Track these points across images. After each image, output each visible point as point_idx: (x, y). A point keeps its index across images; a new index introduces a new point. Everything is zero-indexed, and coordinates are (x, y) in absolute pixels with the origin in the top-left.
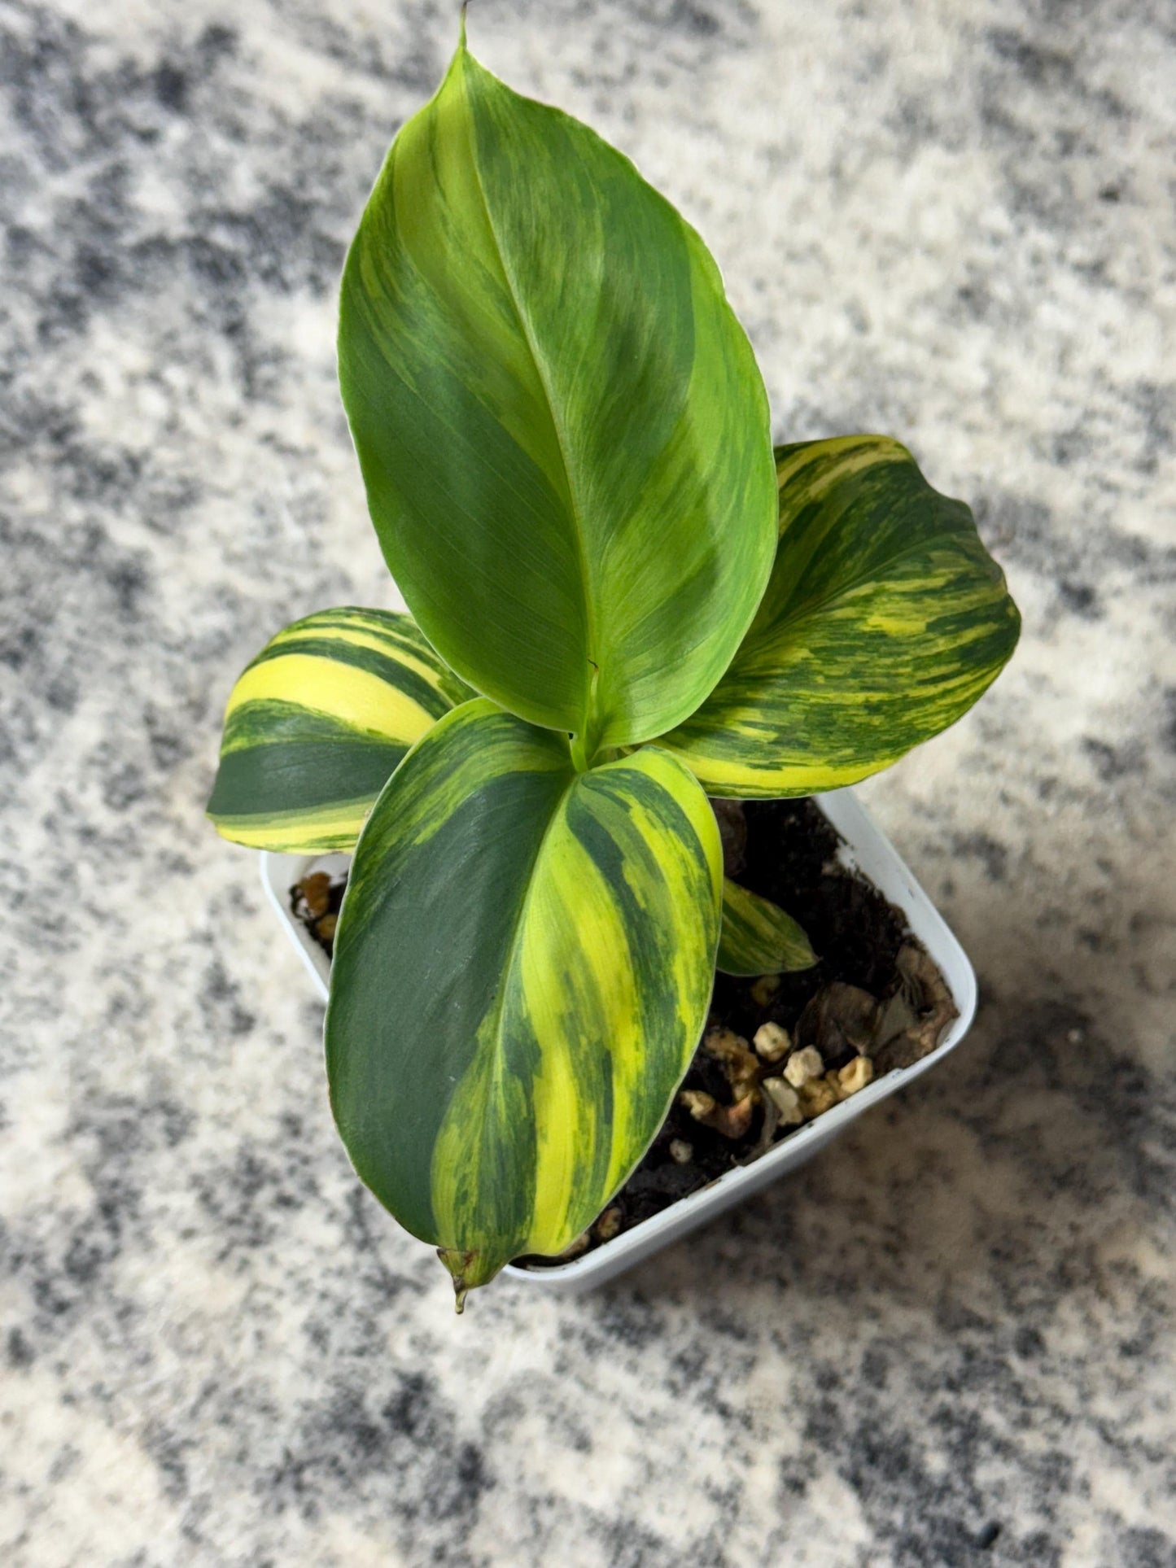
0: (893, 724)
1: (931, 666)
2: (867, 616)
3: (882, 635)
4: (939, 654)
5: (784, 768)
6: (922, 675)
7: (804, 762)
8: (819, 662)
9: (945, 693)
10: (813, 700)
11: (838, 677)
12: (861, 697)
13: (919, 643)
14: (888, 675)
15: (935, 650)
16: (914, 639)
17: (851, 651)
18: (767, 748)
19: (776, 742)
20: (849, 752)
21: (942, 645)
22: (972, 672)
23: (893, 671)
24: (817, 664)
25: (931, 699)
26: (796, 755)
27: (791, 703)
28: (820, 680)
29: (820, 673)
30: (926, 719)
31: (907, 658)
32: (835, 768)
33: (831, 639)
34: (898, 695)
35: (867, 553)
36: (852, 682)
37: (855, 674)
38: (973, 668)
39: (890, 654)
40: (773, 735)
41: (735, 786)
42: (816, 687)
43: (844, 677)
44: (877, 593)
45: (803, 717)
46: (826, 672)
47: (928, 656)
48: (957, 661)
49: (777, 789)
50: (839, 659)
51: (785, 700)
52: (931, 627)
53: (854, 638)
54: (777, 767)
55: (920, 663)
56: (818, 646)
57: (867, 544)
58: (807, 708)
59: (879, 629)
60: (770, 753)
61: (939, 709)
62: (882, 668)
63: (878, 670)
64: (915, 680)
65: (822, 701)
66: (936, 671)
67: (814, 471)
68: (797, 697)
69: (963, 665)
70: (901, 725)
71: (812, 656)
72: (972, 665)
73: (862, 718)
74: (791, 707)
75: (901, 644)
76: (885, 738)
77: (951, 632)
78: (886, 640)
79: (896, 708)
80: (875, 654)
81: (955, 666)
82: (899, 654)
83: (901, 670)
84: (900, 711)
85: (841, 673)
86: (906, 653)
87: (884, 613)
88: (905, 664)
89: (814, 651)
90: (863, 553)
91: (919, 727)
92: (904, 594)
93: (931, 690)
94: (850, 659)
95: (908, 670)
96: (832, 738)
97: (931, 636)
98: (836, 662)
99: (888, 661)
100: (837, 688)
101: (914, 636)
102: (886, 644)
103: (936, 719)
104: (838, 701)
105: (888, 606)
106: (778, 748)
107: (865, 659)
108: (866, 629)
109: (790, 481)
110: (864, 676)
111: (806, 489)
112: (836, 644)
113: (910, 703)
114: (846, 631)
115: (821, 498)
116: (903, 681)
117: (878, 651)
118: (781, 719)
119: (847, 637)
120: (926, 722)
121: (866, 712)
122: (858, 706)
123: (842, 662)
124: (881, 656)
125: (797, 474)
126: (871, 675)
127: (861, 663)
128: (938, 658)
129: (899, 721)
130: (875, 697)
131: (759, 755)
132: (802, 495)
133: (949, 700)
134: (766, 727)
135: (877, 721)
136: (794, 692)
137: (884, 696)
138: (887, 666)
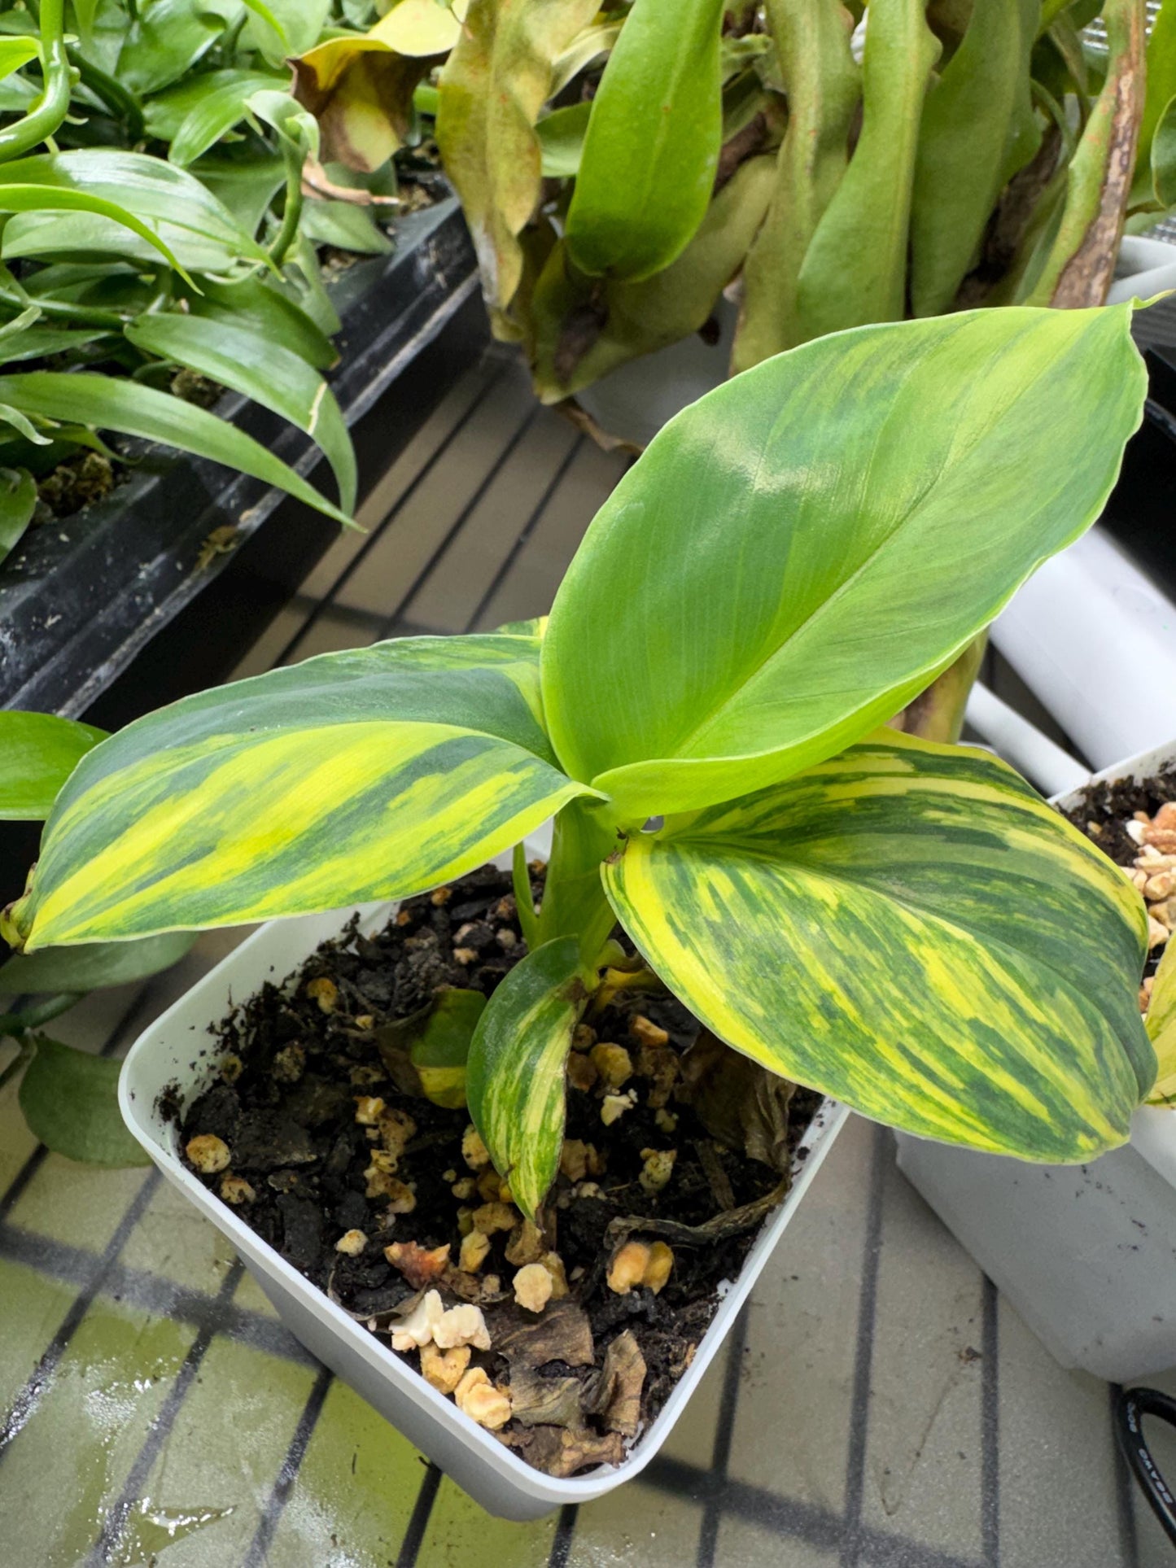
0: (830, 1045)
1: (929, 1047)
2: (926, 942)
3: (918, 971)
4: (952, 1051)
5: (688, 949)
6: (911, 1043)
7: (709, 967)
8: (834, 918)
9: (912, 1088)
10: (783, 932)
11: (832, 947)
12: (829, 984)
13: (944, 1018)
14: (879, 1001)
15: (952, 1044)
16: (946, 1011)
17: (872, 943)
18: (700, 919)
19: (711, 924)
20: (758, 1010)
21: (967, 1049)
22: (966, 1109)
23: (887, 1005)
24: (829, 915)
25: (893, 1075)
26: (711, 952)
27: (765, 914)
28: (814, 928)
29: (820, 922)
30: (866, 1085)
31: (916, 1012)
32: (728, 1005)
33: (868, 917)
34: (866, 1029)
35: (998, 916)
36: (838, 963)
37: (851, 962)
38: (971, 1107)
39: (905, 991)
40: (716, 917)
41: (636, 915)
42: (803, 929)
43: (839, 953)
44: (963, 946)
45: (760, 935)
46: (827, 930)
47: (939, 1039)
48: (962, 1081)
49: (660, 957)
50: (853, 935)
51: (764, 905)
52: (974, 1024)
53: (889, 940)
54: (684, 940)
55: (921, 1032)
56: (851, 908)
57: (1008, 912)
58: (773, 934)
59: (922, 962)
60: (695, 927)
61: (893, 1095)
62: (880, 987)
63: (875, 986)
64: (899, 1038)
65: (792, 944)
66: (929, 1059)
67: (1034, 825)
68: (777, 916)
69: (964, 1091)
70: (836, 1058)
71: (834, 906)
72: (975, 1106)
73: (808, 1001)
74: (760, 916)
75: (926, 996)
76: (806, 1045)
77: (991, 1055)
78: (916, 977)
79: (849, 1037)
80: (891, 974)
81: (958, 1085)
82: (913, 1001)
83: (897, 1015)
84: (852, 1046)
85: (839, 947)
86: (921, 1008)
87: (945, 958)
88: (909, 1016)
89: (842, 908)
90: (995, 912)
91: (849, 1081)
92: (987, 973)
93: (903, 1068)
94: (862, 947)
95: (905, 1024)
96: (759, 981)
97: (966, 1030)
98: (847, 935)
99: (896, 993)
100: (818, 951)
101: (948, 1008)
102: (912, 981)
103: (876, 1096)
104: (805, 961)
105: (957, 961)
106: (706, 931)
107: (875, 964)
108: (912, 948)
109: (1002, 807)
110: (855, 973)
111: (1008, 826)
112: (868, 924)
113: (868, 1051)
114: (892, 929)
115: (1013, 844)
116: (886, 1024)
117: (896, 974)
118: (740, 915)
119: (886, 932)
120: (863, 1087)
121: (818, 1002)
122: (817, 988)
123: (852, 941)
124: (893, 980)
125: (1015, 810)
126: (863, 981)
127: (866, 961)
128: (946, 1053)
129: (838, 1051)
130: (842, 1002)
131: (686, 917)
132: (1000, 825)
133: (910, 1099)
134: (720, 906)
135: (818, 1022)
136: (780, 910)
137: (852, 1012)
138: (888, 995)
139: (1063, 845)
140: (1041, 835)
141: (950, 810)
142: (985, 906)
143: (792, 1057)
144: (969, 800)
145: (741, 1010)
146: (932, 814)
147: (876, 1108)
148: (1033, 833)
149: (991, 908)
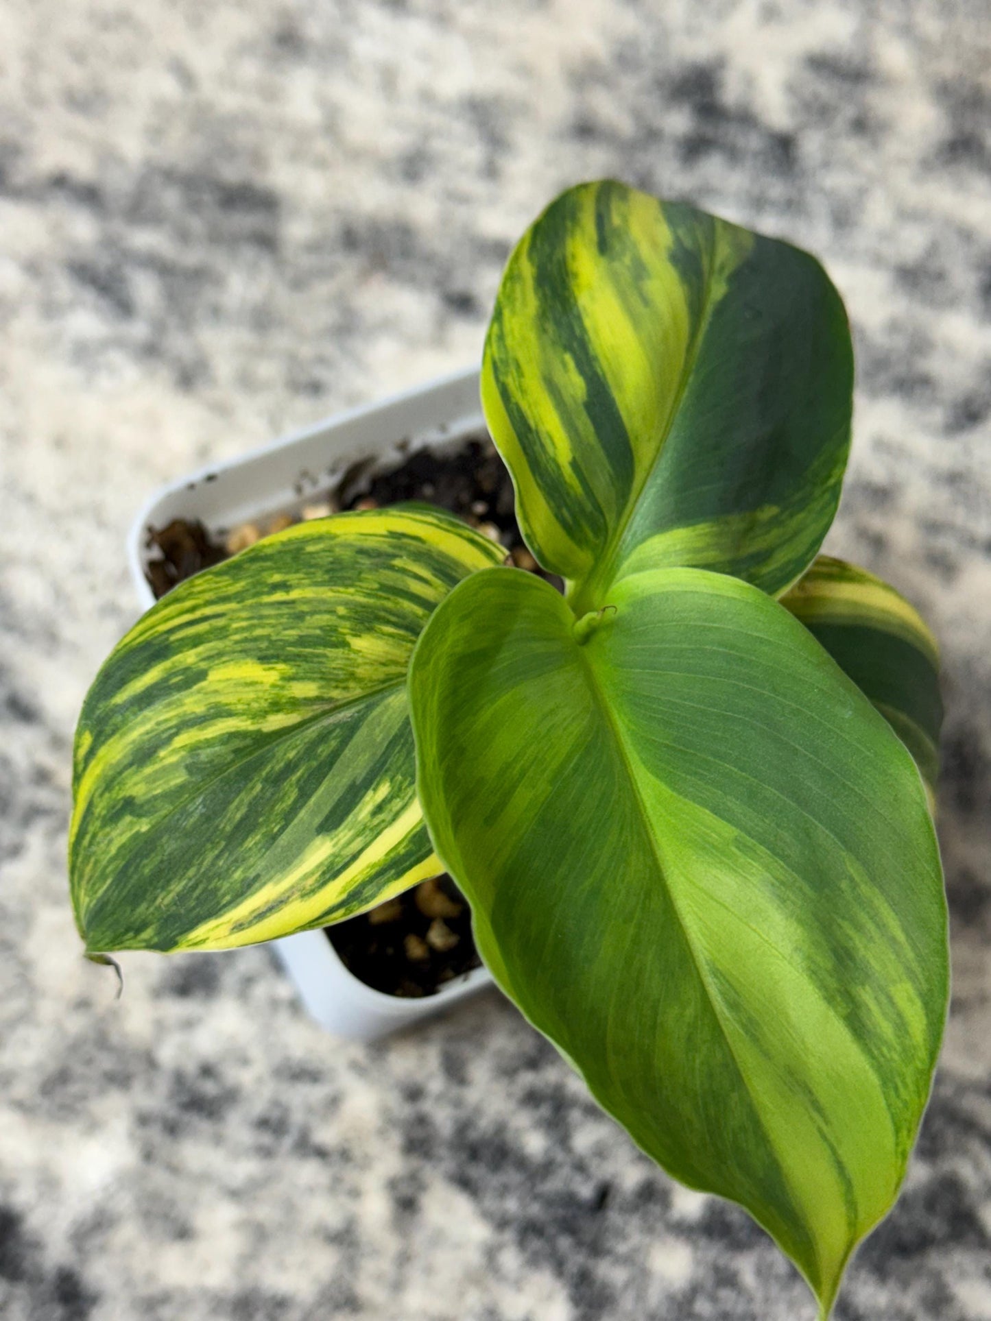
0: (258, 578)
1: (208, 632)
2: (280, 683)
3: (264, 659)
4: (195, 646)
5: (385, 533)
6: (220, 622)
7: (363, 537)
8: (341, 630)
9: (193, 609)
10: (352, 590)
11: (320, 612)
12: (295, 594)
13: (220, 654)
14: (261, 617)
15: (200, 649)
16: (224, 659)
17: (302, 641)
18: (403, 553)
19: (394, 556)
20: (310, 548)
21: (189, 657)
22: (156, 634)
23: (255, 622)
24: (345, 628)
25: (209, 603)
26: (370, 543)
27: (377, 590)
28: (342, 610)
29: (342, 617)
30: (217, 585)
31: (237, 637)
32: (328, 533)
33: (325, 656)
34: (249, 602)
35: (268, 768)
36: (305, 608)
37: (300, 617)
38: (156, 638)
39: (256, 639)
40: (397, 562)
41: (437, 526)
42: (346, 604)
43: (313, 613)
44: (263, 714)
45: (363, 575)
46: (334, 618)
47: (210, 641)
48: (173, 642)
49: (393, 516)
50: (318, 632)
51: (383, 594)
52: (202, 675)
53: (299, 656)
54: (393, 535)
55: (221, 633)
56: (341, 650)
57: (266, 780)
58: (358, 583)
59: (266, 666)
60: (400, 548)
61: (199, 596)
62: (268, 624)
63: (273, 621)
64: (228, 617)
65: (341, 589)
66: (203, 627)
67: (324, 873)
68: (368, 595)
69: (167, 639)
70: (246, 578)
71: (349, 639)
72: (155, 642)
73: (292, 578)
74: (376, 586)
75: (241, 651)
76: (269, 564)
77: (175, 674)
78: (259, 654)
79: (253, 591)
80: (274, 638)
81: (173, 638)
82: (246, 640)
83: (244, 624)
84: (247, 590)
85: (318, 617)
86: (237, 642)
87: (259, 687)
88: (237, 631)
89: (345, 644)
90: (273, 768)
91: (226, 578)
92: (230, 714)
93: (208, 611)
94: (305, 632)
95: (235, 625)
96: (331, 559)
97: (203, 665)
98: (321, 628)
99: (258, 632)
100: (324, 602)
101: (224, 662)
102: (260, 650)
103: (205, 586)
104: (321, 589)
105: (252, 696)
106: (390, 550)
107: (287, 632)
108: (281, 666)
109: (355, 857)
110: (290, 614)
111: (336, 850)
112: (320, 651)
113: (235, 598)
114: (305, 666)
115: (318, 840)
116: (244, 614)
117: (271, 642)
118: (388, 577)
119: (305, 658)
120: (216, 583)
121: (289, 583)
122: (298, 586)
123: (315, 628)
124: (268, 637)
125: (346, 866)
126: (281, 616)
127: (292, 628)
128: (196, 641)
129: (250, 580)
130: (280, 596)
131: (412, 548)
132: (343, 841)
133: (188, 604)
134: (404, 571)
135: (277, 578)
136: (371, 601)
137: (267, 599)
138: (263, 626)
139: (292, 887)
140: (312, 873)
141: (379, 809)
142: (282, 764)
143: (269, 551)
144: (379, 834)
145: (320, 538)
146: (384, 790)
147: (198, 582)
148: (318, 867)
149: (277, 768)
